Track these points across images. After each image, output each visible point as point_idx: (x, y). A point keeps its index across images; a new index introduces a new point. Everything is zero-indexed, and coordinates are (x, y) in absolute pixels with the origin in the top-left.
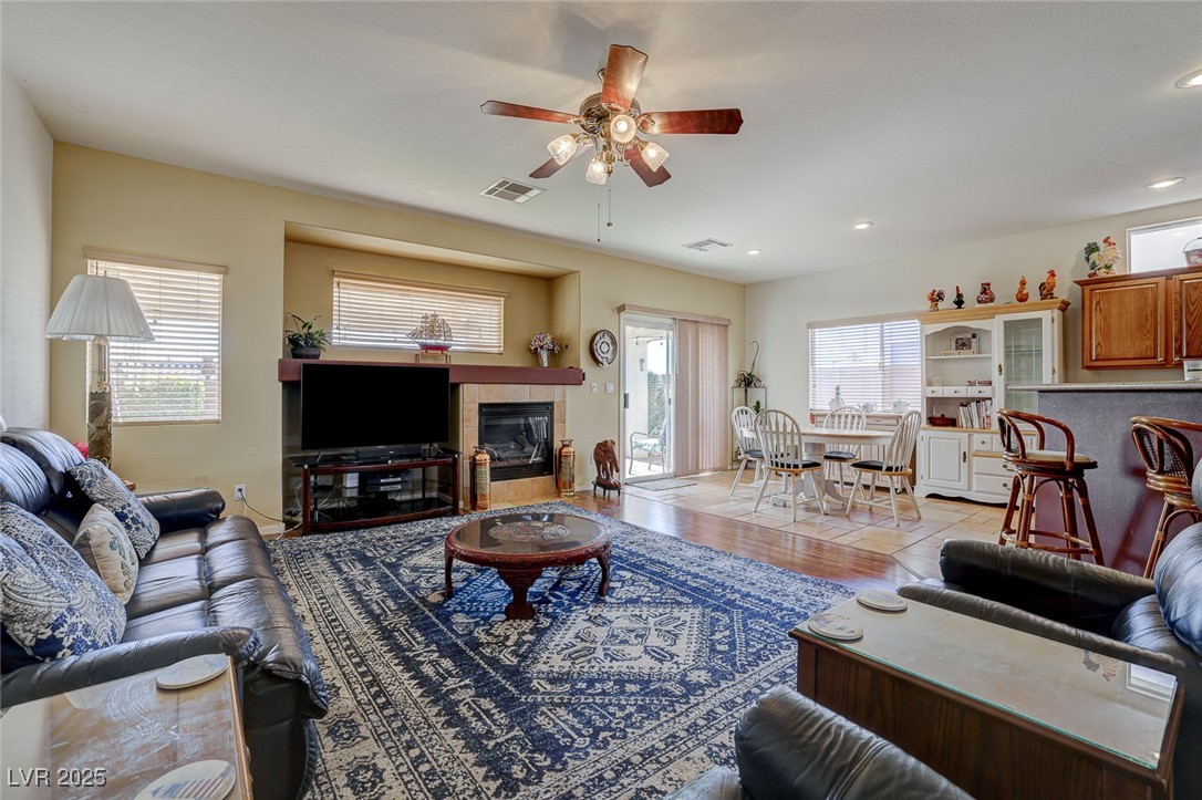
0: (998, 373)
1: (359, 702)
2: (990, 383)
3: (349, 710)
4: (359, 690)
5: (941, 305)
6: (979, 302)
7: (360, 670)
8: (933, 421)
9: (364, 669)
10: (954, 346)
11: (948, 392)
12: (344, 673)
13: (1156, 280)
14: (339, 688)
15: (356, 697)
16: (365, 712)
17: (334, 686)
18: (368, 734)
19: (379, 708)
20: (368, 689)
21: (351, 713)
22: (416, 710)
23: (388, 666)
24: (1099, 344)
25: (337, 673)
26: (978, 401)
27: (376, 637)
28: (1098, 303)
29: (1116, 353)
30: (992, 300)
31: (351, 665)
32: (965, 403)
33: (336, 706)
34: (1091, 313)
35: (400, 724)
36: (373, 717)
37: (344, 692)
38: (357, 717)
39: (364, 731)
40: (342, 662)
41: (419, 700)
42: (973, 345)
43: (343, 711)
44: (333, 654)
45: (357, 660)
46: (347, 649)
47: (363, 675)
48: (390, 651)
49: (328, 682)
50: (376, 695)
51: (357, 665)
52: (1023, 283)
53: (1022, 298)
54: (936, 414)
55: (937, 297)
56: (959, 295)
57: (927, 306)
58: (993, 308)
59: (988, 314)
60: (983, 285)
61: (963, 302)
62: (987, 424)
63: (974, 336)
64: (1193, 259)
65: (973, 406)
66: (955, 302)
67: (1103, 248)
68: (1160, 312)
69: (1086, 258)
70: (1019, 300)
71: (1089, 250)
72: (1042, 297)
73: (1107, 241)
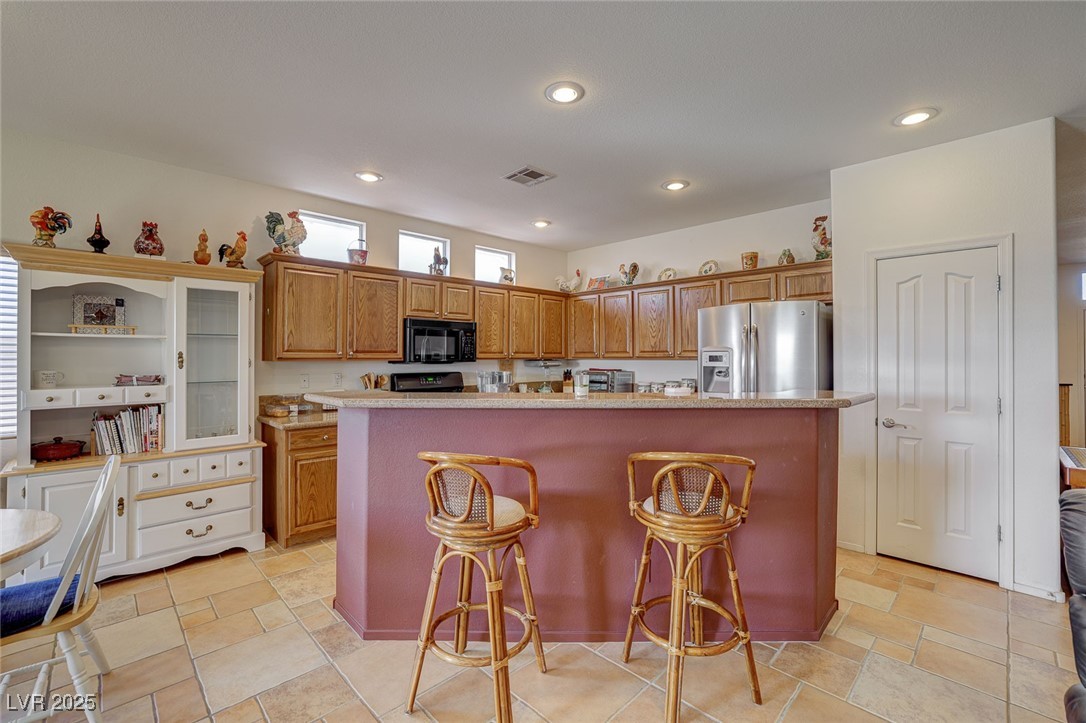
0: (175, 364)
2: (158, 380)
5: (59, 238)
6: (139, 250)
8: (42, 454)
10: (80, 315)
11: (84, 397)
13: (337, 271)
24: (291, 332)
26: (136, 409)
28: (291, 285)
29: (306, 345)
30: (160, 252)
32: (108, 415)
34: (283, 296)
42: (118, 318)
52: (204, 239)
53: (202, 259)
54: (47, 438)
55: (52, 222)
56: (99, 230)
57: (30, 234)
58: (162, 264)
59: (167, 273)
60: (145, 224)
61: (106, 243)
62: (151, 444)
63: (120, 303)
64: (356, 258)
65: (126, 418)
66: (91, 241)
67: (288, 222)
68: (340, 304)
69: (269, 228)
70: (199, 262)
71: (274, 220)
72: (229, 264)
73: (293, 215)
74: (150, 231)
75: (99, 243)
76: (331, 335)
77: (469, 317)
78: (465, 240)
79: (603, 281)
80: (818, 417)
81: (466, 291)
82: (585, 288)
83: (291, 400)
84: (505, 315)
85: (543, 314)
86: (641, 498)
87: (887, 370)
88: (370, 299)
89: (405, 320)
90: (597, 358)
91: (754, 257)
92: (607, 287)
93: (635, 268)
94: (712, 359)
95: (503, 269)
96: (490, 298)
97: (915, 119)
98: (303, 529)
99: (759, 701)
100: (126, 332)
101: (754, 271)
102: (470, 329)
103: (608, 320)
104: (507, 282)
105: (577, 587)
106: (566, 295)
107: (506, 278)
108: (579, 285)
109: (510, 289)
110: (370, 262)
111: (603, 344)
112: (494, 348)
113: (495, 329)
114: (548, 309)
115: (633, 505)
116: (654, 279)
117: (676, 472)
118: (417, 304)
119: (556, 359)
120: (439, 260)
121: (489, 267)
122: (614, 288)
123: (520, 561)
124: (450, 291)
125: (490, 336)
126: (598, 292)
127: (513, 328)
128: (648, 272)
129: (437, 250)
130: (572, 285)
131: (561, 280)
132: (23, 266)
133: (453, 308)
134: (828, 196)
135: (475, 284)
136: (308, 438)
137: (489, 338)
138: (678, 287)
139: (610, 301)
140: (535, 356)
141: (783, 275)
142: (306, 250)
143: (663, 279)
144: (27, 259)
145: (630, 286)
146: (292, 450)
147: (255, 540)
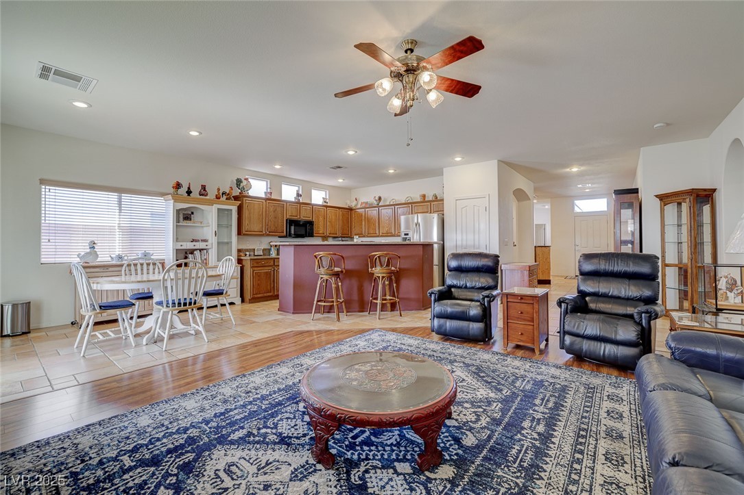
0: (213, 235)
1: (597, 440)
2: (206, 240)
3: (605, 440)
4: (591, 446)
5: (180, 191)
6: (201, 195)
7: (580, 456)
9: (578, 456)
12: (594, 462)
13: (263, 201)
14: (604, 455)
15: (597, 444)
16: (596, 434)
17: (607, 459)
18: (602, 426)
19: (587, 431)
20: (585, 443)
21: (605, 438)
22: (570, 418)
23: (560, 447)
25: (599, 467)
26: (200, 250)
27: (542, 474)
28: (248, 206)
30: (206, 195)
31: (584, 465)
32: (192, 252)
33: (612, 447)
34: (245, 210)
35: (584, 419)
36: (594, 429)
37: (601, 451)
38: (603, 434)
39: (604, 428)
40: (589, 472)
41: (564, 421)
42: (192, 218)
43: (609, 442)
44: (591, 486)
45: (576, 466)
46: (576, 482)
47: (581, 452)
48: (547, 455)
49: (609, 464)
50: (583, 437)
51: (579, 462)
52: (219, 190)
53: (218, 197)
55: (178, 187)
56: (189, 188)
57: (172, 190)
58: (206, 199)
59: (211, 203)
60: (202, 186)
61: (191, 192)
62: (205, 263)
63: (192, 213)
64: (269, 195)
65: (197, 253)
66: (187, 192)
67: (244, 183)
68: (264, 213)
69: (237, 184)
70: (217, 198)
71: (239, 182)
72: (227, 199)
73: (246, 179)
74: (204, 187)
75: (189, 192)
76: (261, 225)
77: (311, 219)
78: (308, 186)
79: (367, 203)
80: (423, 248)
81: (308, 208)
82: (359, 206)
83: (247, 250)
84: (325, 218)
85: (341, 218)
86: (372, 268)
87: (459, 238)
88: (274, 212)
89: (287, 220)
90: (364, 236)
91: (424, 196)
92: (368, 206)
93: (380, 198)
94: (405, 234)
95: (323, 198)
96: (319, 211)
97: (458, 159)
98: (256, 296)
99: (401, 316)
100: (194, 223)
101: (424, 201)
102: (311, 223)
103: (369, 220)
104: (325, 204)
105: (355, 297)
106: (351, 209)
107: (325, 202)
108: (356, 205)
109: (327, 207)
110: (273, 197)
111: (367, 231)
112: (321, 232)
113: (321, 223)
114: (343, 215)
115: (370, 270)
116: (388, 203)
117: (379, 257)
118: (290, 214)
119: (347, 237)
120: (298, 195)
121: (318, 197)
122: (372, 206)
123: (340, 284)
124: (304, 207)
125: (319, 227)
126: (365, 208)
127: (328, 223)
128: (385, 200)
129: (297, 191)
130: (353, 205)
131: (348, 202)
132: (175, 202)
133: (304, 216)
134: (443, 175)
135: (313, 205)
136: (257, 263)
137: (318, 227)
138: (396, 207)
139: (370, 212)
140: (338, 235)
141: (432, 203)
142: (251, 193)
143: (391, 203)
144: (176, 199)
145: (378, 206)
146: (253, 267)
147: (238, 300)
